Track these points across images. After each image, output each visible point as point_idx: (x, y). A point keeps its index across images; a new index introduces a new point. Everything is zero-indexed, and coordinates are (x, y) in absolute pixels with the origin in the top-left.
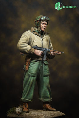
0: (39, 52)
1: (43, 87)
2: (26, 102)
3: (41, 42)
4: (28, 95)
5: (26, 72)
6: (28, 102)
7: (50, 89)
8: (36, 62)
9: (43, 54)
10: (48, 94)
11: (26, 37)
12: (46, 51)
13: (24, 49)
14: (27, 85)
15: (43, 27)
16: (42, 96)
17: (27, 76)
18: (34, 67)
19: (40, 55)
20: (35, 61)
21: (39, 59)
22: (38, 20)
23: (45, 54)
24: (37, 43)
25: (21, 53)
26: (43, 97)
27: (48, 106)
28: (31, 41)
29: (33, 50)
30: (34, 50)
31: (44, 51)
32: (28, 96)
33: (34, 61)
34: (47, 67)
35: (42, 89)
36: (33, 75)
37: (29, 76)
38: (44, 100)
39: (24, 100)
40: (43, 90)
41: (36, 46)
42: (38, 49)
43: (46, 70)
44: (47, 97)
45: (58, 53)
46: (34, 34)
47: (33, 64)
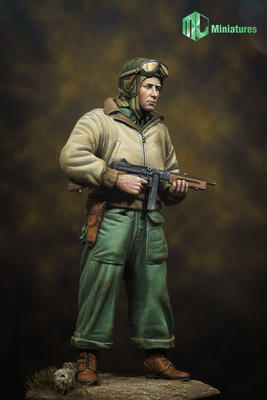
0: (132, 183)
1: (144, 299)
2: (88, 351)
3: (139, 147)
4: (95, 327)
5: (90, 248)
6: (95, 351)
7: (169, 306)
8: (123, 214)
9: (145, 189)
10: (161, 323)
11: (90, 133)
12: (156, 177)
13: (84, 172)
14: (92, 294)
16: (142, 328)
17: (91, 264)
18: (115, 231)
19: (137, 192)
20: (118, 210)
21: (133, 206)
23: (154, 189)
25: (72, 186)
26: (146, 332)
27: (163, 364)
28: (106, 144)
29: (114, 173)
30: (115, 176)
31: (151, 178)
32: (96, 331)
33: (114, 212)
34: (159, 233)
35: (144, 306)
36: (111, 258)
37: (101, 263)
38: (150, 344)
39: (80, 342)
40: (147, 310)
41: (124, 160)
42: (129, 173)
43: (157, 241)
44: (159, 334)
45: (197, 186)
46: (116, 120)
47: (113, 222)
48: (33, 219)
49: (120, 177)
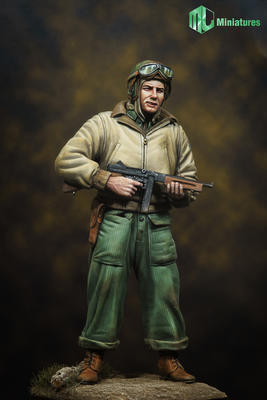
3: (140, 149)
10: (169, 325)
15: (148, 100)
16: (152, 330)
18: (115, 233)
22: (132, 78)
24: (125, 152)
29: (105, 175)
35: (152, 307)
38: (158, 345)
44: (168, 336)
45: (193, 188)
46: (120, 123)
47: (111, 223)
48: (49, 219)
49: (112, 179)
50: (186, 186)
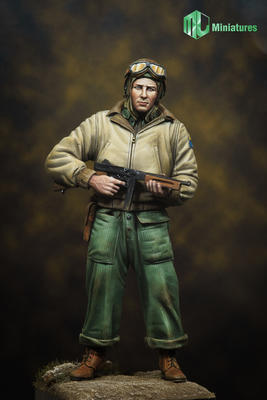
3: (127, 148)
13: (58, 173)
18: (104, 232)
20: (105, 211)
31: (128, 179)
32: (94, 328)
33: (102, 212)
37: (92, 261)
45: (171, 186)
46: (112, 122)
47: (101, 222)
50: (165, 185)
